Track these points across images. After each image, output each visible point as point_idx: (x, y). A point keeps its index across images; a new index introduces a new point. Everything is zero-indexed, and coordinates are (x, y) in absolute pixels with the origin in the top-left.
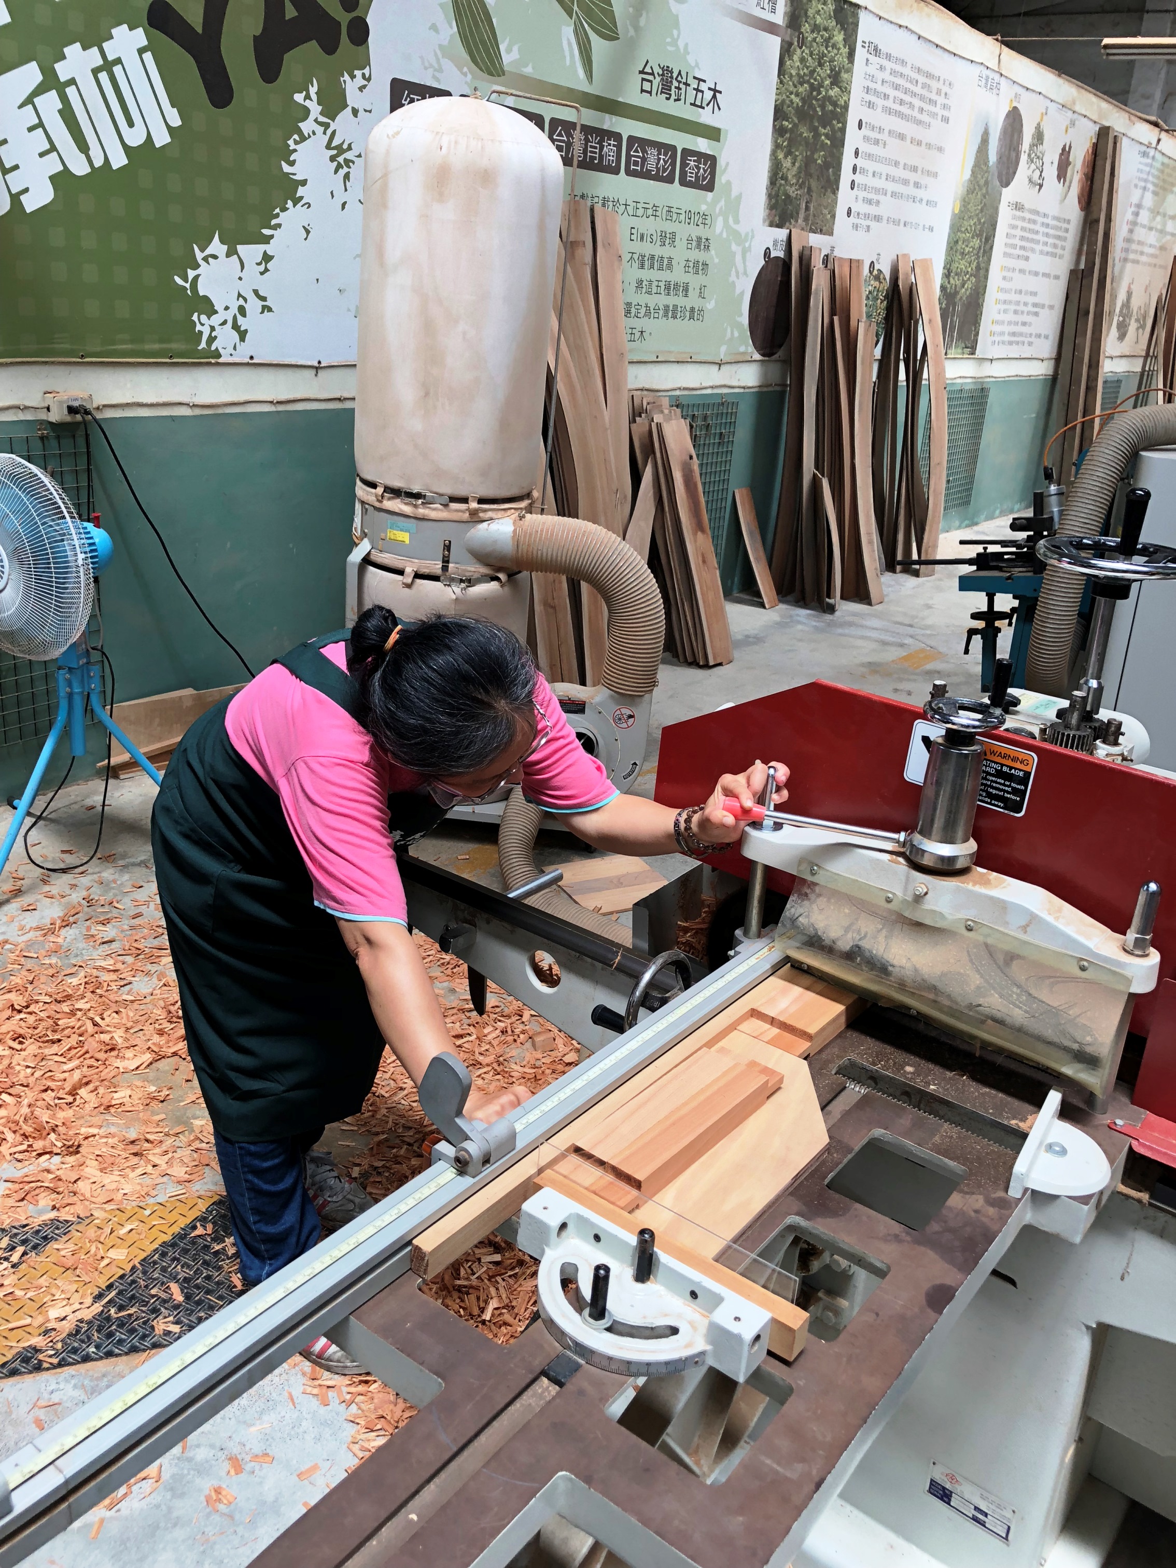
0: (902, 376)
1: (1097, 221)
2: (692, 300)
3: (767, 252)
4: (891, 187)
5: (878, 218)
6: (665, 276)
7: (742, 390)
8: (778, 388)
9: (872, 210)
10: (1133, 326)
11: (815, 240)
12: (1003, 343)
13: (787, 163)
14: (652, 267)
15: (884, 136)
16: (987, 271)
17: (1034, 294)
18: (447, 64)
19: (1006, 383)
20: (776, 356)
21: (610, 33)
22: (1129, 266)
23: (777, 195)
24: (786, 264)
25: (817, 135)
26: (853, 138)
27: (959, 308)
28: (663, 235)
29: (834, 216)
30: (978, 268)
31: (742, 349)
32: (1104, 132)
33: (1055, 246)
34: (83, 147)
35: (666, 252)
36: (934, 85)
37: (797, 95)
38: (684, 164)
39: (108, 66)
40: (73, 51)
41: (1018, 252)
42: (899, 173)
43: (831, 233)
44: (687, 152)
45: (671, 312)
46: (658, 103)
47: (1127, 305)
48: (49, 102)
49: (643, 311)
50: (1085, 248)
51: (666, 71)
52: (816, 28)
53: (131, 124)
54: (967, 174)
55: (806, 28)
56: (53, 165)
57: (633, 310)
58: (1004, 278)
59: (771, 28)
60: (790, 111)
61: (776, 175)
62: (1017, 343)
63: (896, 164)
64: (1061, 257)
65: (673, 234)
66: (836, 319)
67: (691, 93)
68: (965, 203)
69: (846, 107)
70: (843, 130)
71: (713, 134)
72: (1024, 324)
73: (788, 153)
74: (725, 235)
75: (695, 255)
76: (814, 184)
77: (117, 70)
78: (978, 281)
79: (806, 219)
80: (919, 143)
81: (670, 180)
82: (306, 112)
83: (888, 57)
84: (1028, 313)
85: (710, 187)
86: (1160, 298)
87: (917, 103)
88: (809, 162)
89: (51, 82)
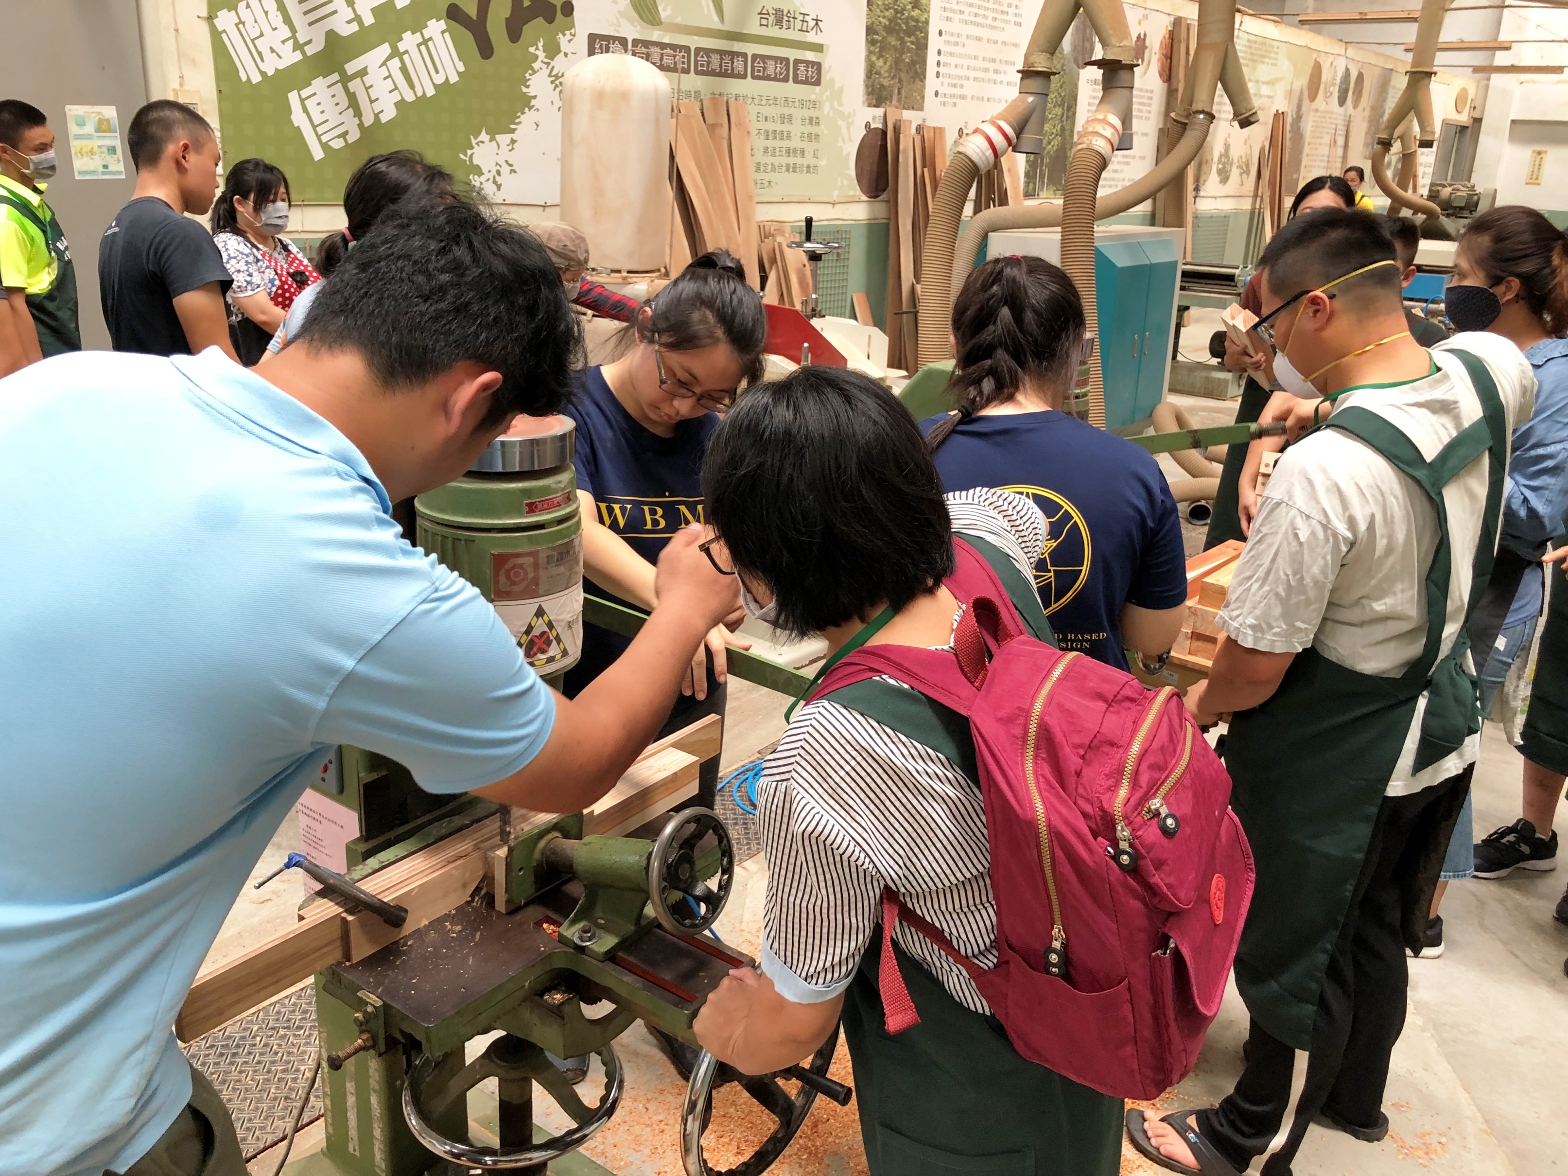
1: (1177, 90)
2: (808, 160)
3: (868, 125)
4: (972, 74)
5: (963, 97)
6: (786, 144)
7: (854, 222)
8: (884, 221)
9: (958, 91)
10: (1235, 173)
11: (907, 114)
13: (880, 63)
14: (775, 138)
15: (963, 39)
18: (624, 22)
20: (876, 199)
23: (873, 85)
24: (884, 133)
25: (903, 43)
26: (934, 43)
27: (1047, 160)
28: (782, 117)
29: (923, 97)
30: (1063, 129)
31: (851, 193)
32: (1178, 22)
33: (1140, 110)
34: (412, 86)
35: (786, 128)
37: (884, 17)
38: (796, 69)
39: (425, 42)
40: (407, 35)
42: (980, 64)
43: (921, 109)
44: (797, 62)
45: (792, 168)
46: (774, 32)
47: (1226, 154)
48: (395, 63)
49: (769, 167)
51: (778, 11)
53: (437, 72)
56: (396, 97)
57: (762, 168)
60: (880, 29)
61: (871, 72)
63: (976, 58)
65: (791, 116)
67: (798, 25)
69: (927, 22)
70: (926, 38)
71: (818, 48)
73: (880, 56)
74: (831, 114)
75: (808, 129)
76: (903, 75)
77: (430, 43)
78: (1063, 140)
79: (899, 100)
80: (996, 42)
81: (786, 80)
82: (536, 57)
85: (818, 83)
86: (1262, 149)
87: (990, 15)
88: (897, 62)
89: (395, 53)
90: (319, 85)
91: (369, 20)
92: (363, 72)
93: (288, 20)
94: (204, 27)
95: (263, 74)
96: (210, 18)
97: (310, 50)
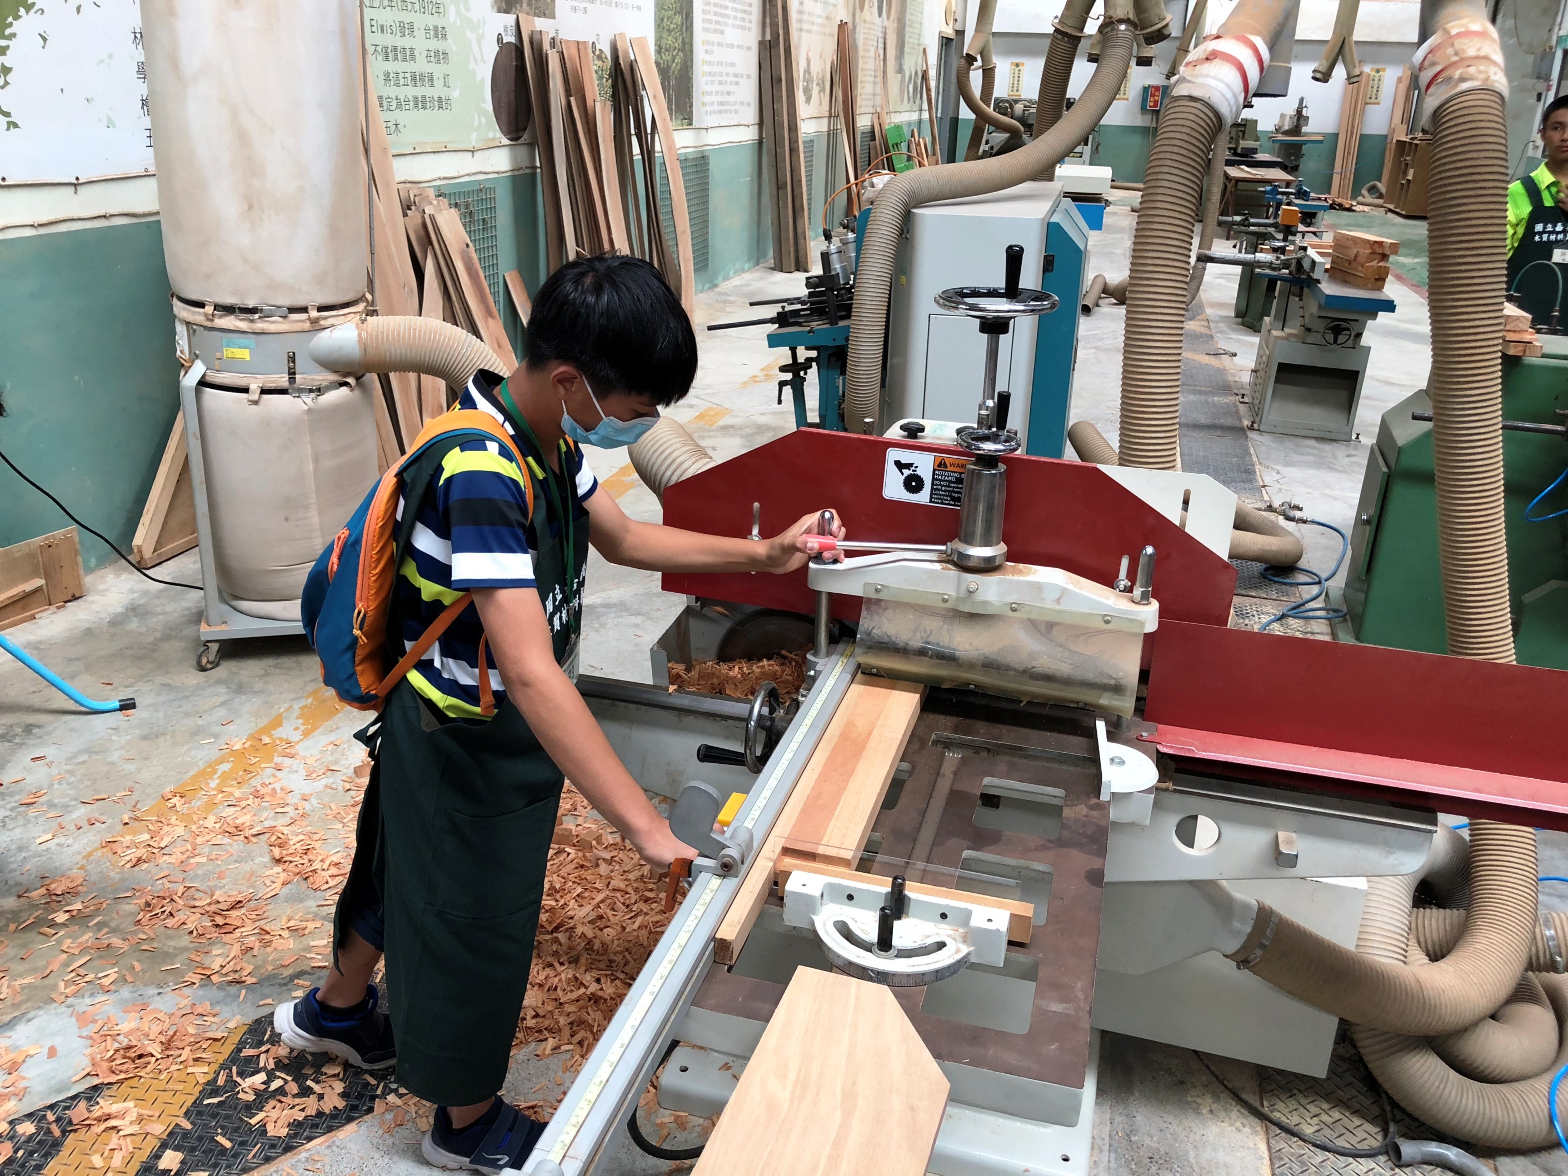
0: (636, 149)
2: (439, 90)
3: (500, 39)
5: (592, 1)
6: (409, 67)
7: (496, 176)
8: (528, 171)
10: (815, 90)
11: (540, 24)
12: (714, 112)
14: (396, 58)
16: (691, 45)
17: (733, 65)
19: (723, 150)
20: (521, 141)
22: (804, 34)
24: (519, 49)
27: (672, 82)
28: (402, 26)
30: (683, 42)
31: (491, 135)
33: (743, 20)
35: (406, 42)
41: (713, 26)
43: (554, 17)
45: (421, 103)
47: (808, 71)
49: (394, 103)
50: (768, 20)
57: (385, 104)
58: (707, 51)
62: (726, 111)
64: (750, 29)
65: (411, 24)
66: (572, 99)
72: (729, 93)
74: (458, 23)
75: (435, 44)
78: (685, 56)
84: (731, 83)
86: (832, 63)
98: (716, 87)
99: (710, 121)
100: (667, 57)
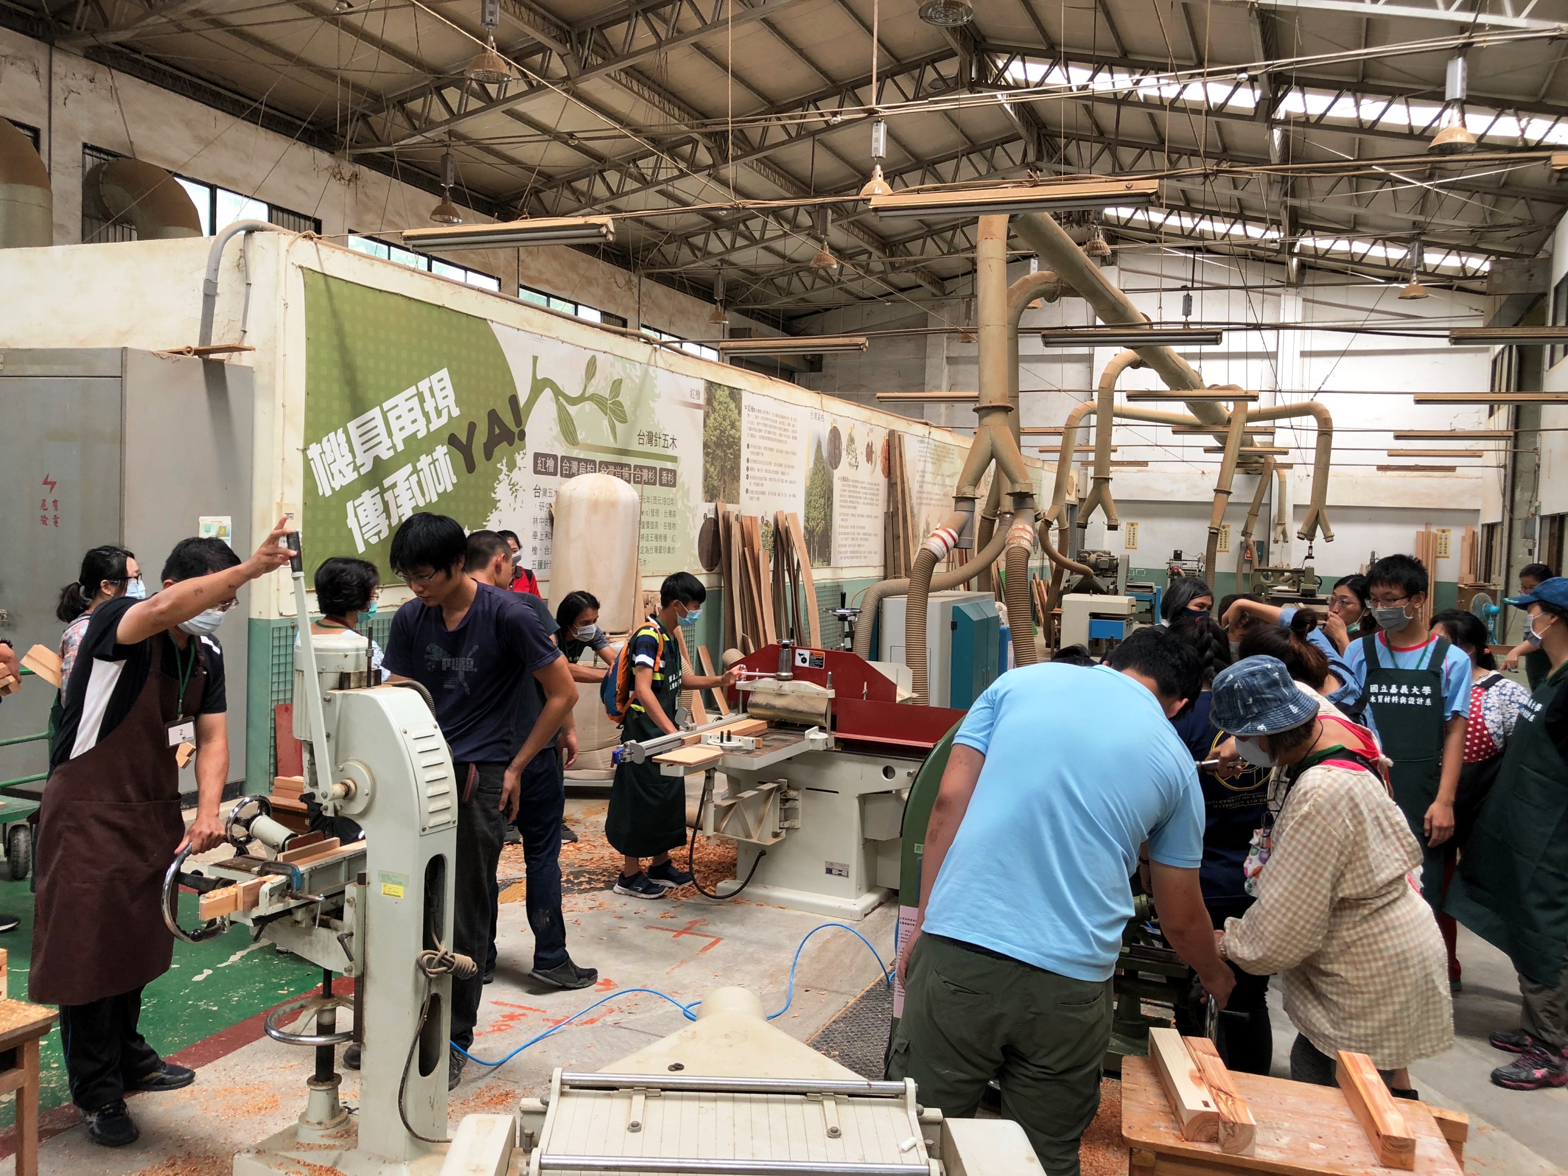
0: (787, 579)
1: (896, 484)
2: (669, 544)
3: (705, 516)
4: (769, 476)
5: (763, 493)
6: (655, 531)
8: (717, 589)
9: (760, 489)
11: (730, 507)
12: (848, 557)
13: (712, 469)
14: (648, 527)
15: (762, 450)
16: (831, 516)
17: (864, 528)
18: (557, 444)
19: (855, 582)
20: (714, 571)
21: (624, 420)
22: (924, 507)
23: (708, 486)
24: (716, 521)
25: (726, 454)
26: (745, 453)
27: (816, 539)
28: (653, 511)
29: (739, 494)
30: (825, 515)
32: (892, 433)
33: (873, 499)
34: (423, 495)
35: (654, 519)
36: (786, 421)
37: (714, 436)
38: (661, 476)
39: (434, 462)
40: (423, 457)
41: (849, 504)
42: (773, 468)
43: (738, 503)
44: (662, 470)
45: (658, 550)
46: (647, 448)
48: (414, 478)
49: (645, 550)
50: (891, 499)
51: (650, 433)
52: (720, 403)
53: (440, 484)
54: (811, 465)
55: (715, 404)
56: (413, 503)
58: (843, 520)
59: (698, 407)
60: (711, 444)
61: (707, 476)
62: (857, 557)
63: (770, 464)
64: (878, 505)
65: (658, 510)
66: (746, 549)
67: (662, 442)
68: (812, 481)
69: (740, 438)
70: (739, 450)
71: (674, 459)
72: (859, 546)
73: (712, 465)
74: (683, 509)
75: (669, 520)
76: (726, 478)
77: (437, 463)
78: (827, 523)
79: (724, 497)
80: (782, 452)
81: (654, 484)
82: (501, 470)
83: (759, 411)
84: (862, 539)
85: (674, 485)
87: (778, 432)
88: (723, 467)
89: (415, 471)
90: (367, 495)
91: (400, 447)
92: (394, 486)
93: (352, 450)
94: (300, 456)
95: (333, 489)
96: (304, 450)
97: (363, 471)
98: (850, 542)
99: (844, 563)
100: (812, 523)
